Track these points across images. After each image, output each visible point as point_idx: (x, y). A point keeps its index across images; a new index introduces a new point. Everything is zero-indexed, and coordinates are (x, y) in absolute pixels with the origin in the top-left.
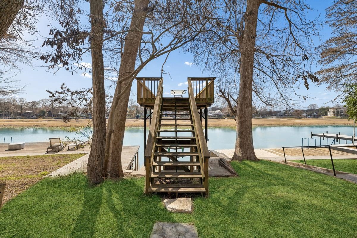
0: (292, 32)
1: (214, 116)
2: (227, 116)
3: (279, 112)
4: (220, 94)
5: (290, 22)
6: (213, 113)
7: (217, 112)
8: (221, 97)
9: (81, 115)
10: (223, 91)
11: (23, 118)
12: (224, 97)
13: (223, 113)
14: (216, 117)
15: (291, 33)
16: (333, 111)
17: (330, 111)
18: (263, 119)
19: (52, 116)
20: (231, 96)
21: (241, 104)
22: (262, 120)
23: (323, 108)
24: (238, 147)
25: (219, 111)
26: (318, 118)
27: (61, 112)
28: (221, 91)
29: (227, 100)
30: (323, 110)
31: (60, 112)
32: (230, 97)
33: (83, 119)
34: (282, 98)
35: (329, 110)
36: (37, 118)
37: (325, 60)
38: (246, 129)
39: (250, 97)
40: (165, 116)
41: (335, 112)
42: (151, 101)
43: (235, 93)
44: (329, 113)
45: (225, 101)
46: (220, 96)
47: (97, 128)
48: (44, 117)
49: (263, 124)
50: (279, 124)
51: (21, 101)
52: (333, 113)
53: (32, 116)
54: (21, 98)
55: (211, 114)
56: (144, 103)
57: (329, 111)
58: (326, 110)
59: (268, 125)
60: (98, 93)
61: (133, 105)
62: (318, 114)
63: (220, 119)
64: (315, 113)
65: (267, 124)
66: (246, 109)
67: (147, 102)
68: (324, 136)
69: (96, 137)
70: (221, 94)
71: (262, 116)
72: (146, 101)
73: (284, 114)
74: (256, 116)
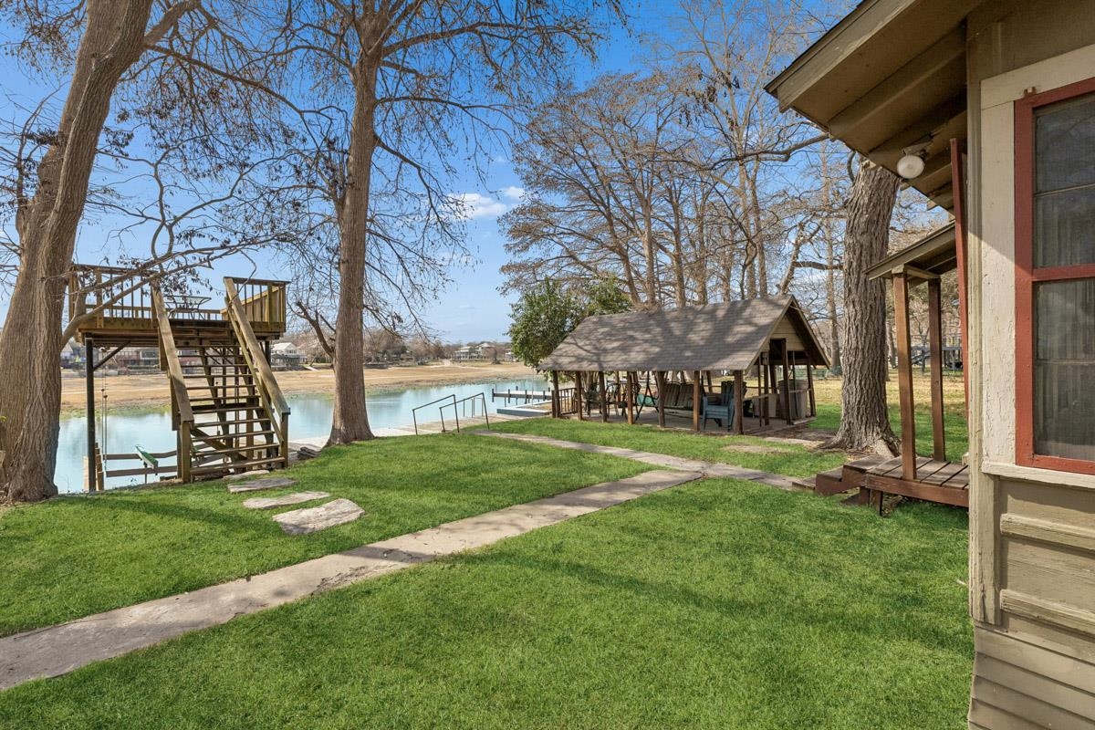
0: (434, 205)
2: (317, 362)
3: (457, 347)
4: (297, 309)
5: (428, 187)
8: (301, 317)
10: (304, 303)
12: (307, 316)
13: (303, 352)
14: (277, 364)
15: (432, 206)
18: (421, 368)
20: (322, 317)
21: (342, 336)
22: (417, 370)
24: (338, 419)
25: (288, 344)
28: (299, 304)
29: (315, 324)
32: (319, 319)
34: (417, 325)
37: (515, 245)
38: (353, 383)
39: (359, 320)
42: (122, 324)
43: (330, 310)
45: (309, 326)
46: (298, 314)
47: (45, 386)
49: (418, 381)
50: (454, 380)
56: (101, 330)
59: (429, 384)
60: (51, 316)
63: (294, 372)
65: (428, 381)
66: (352, 344)
67: (109, 327)
68: (510, 396)
69: (43, 403)
70: (300, 310)
71: (417, 359)
72: (105, 326)
73: (470, 353)
74: (402, 359)
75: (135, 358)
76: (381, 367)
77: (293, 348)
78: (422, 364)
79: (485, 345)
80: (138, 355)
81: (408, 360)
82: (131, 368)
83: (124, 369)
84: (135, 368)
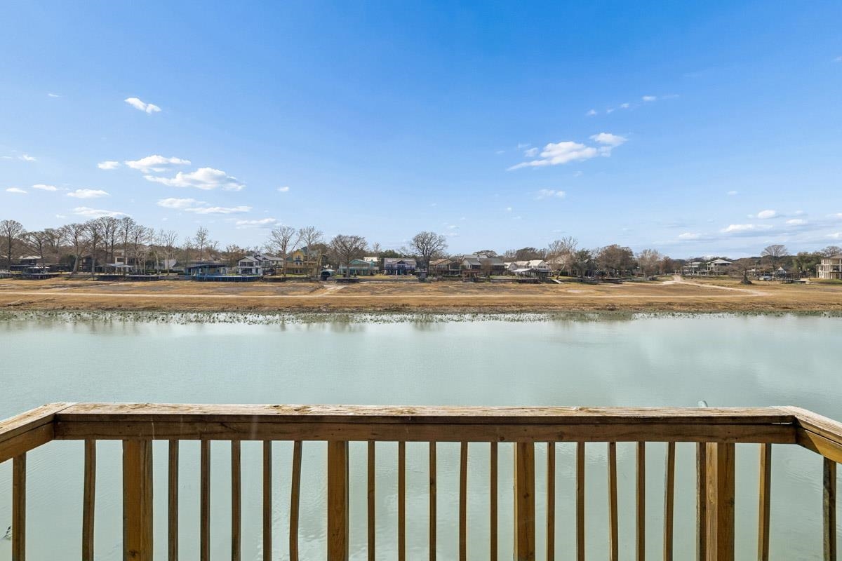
1: (526, 276)
2: (561, 276)
6: (525, 267)
7: (535, 263)
9: (174, 270)
11: (12, 276)
13: (551, 267)
14: (532, 277)
16: (834, 266)
17: (825, 263)
19: (93, 269)
23: (805, 257)
25: (540, 261)
26: (792, 282)
27: (119, 260)
30: (803, 261)
31: (116, 260)
33: (178, 279)
35: (823, 261)
36: (50, 277)
40: (399, 274)
41: (838, 267)
44: (822, 270)
48: (70, 273)
51: (9, 230)
52: (834, 269)
53: (39, 271)
54: (9, 220)
55: (517, 271)
57: (823, 264)
58: (813, 263)
61: (313, 242)
62: (789, 272)
64: (781, 269)
73: (700, 269)
74: (633, 275)
75: (446, 269)
76: (616, 282)
77: (544, 264)
78: (653, 279)
79: (719, 261)
80: (448, 268)
81: (639, 275)
82: (444, 276)
83: (440, 277)
84: (447, 277)
